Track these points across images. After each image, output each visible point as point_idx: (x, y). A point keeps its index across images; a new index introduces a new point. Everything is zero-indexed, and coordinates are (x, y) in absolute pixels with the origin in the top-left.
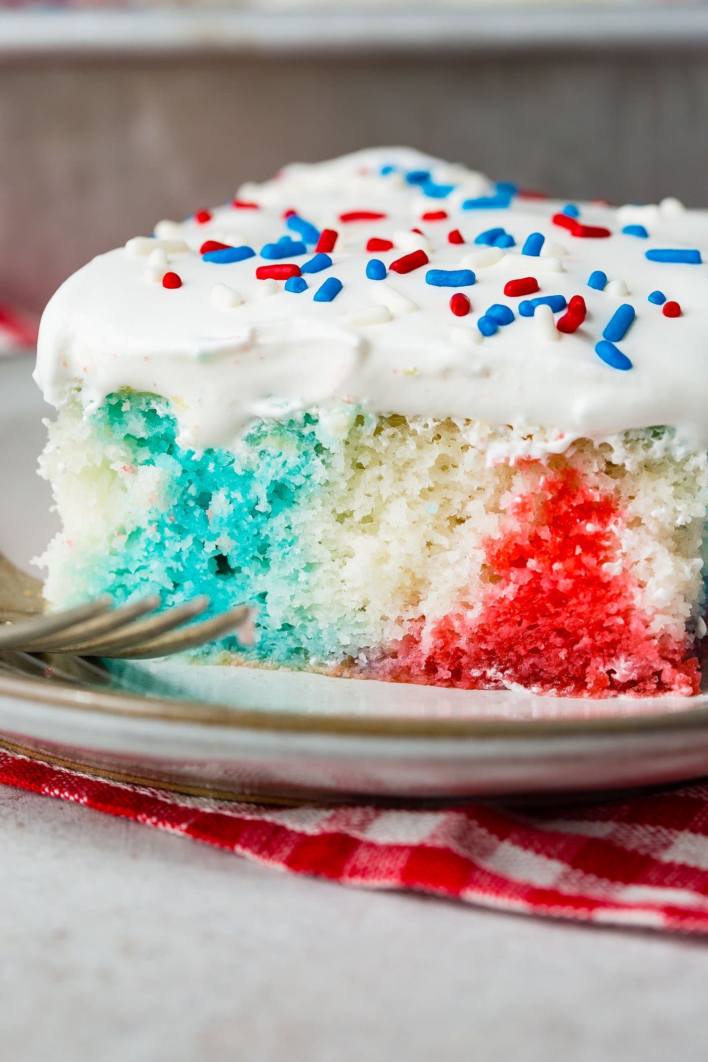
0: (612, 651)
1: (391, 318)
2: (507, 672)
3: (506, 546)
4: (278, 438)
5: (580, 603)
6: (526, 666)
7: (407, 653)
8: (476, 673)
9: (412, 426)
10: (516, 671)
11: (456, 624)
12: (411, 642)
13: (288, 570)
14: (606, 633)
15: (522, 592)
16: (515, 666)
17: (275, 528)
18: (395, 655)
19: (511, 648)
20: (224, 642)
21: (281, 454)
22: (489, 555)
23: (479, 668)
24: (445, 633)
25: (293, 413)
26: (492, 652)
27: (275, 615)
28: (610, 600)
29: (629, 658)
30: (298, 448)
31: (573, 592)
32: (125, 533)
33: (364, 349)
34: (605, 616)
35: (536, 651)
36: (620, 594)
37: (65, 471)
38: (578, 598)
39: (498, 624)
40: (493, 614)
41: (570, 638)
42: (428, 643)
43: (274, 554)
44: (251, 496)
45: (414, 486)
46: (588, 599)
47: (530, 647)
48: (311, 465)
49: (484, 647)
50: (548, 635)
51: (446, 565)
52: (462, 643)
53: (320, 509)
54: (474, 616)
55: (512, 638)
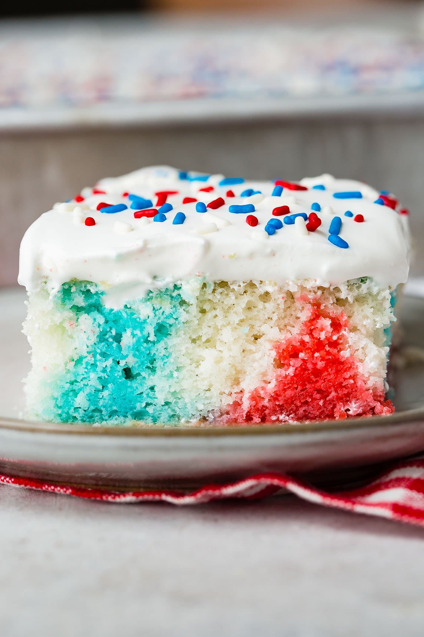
0: (348, 399)
1: (218, 230)
2: (291, 416)
3: (287, 347)
4: (159, 299)
5: (329, 374)
6: (301, 411)
7: (235, 410)
8: (274, 418)
9: (232, 287)
10: (296, 415)
11: (262, 392)
12: (237, 405)
13: (167, 372)
14: (344, 389)
15: (297, 371)
16: (295, 412)
17: (159, 350)
18: (228, 413)
19: (292, 403)
20: (132, 415)
21: (161, 308)
22: (278, 353)
23: (276, 415)
24: (256, 397)
25: (168, 284)
26: (282, 405)
27: (160, 397)
28: (345, 371)
29: (357, 401)
30: (171, 303)
31: (325, 369)
32: (73, 360)
33: (207, 247)
34: (343, 380)
35: (306, 403)
36: (350, 368)
37: (39, 329)
38: (328, 371)
39: (285, 390)
40: (282, 385)
41: (324, 394)
42: (246, 405)
43: (158, 364)
44: (145, 333)
45: (235, 319)
46: (334, 371)
47: (302, 401)
48: (178, 312)
49: (277, 403)
50: (312, 393)
51: (254, 361)
52: (266, 402)
53: (183, 336)
54: (271, 387)
55: (293, 397)
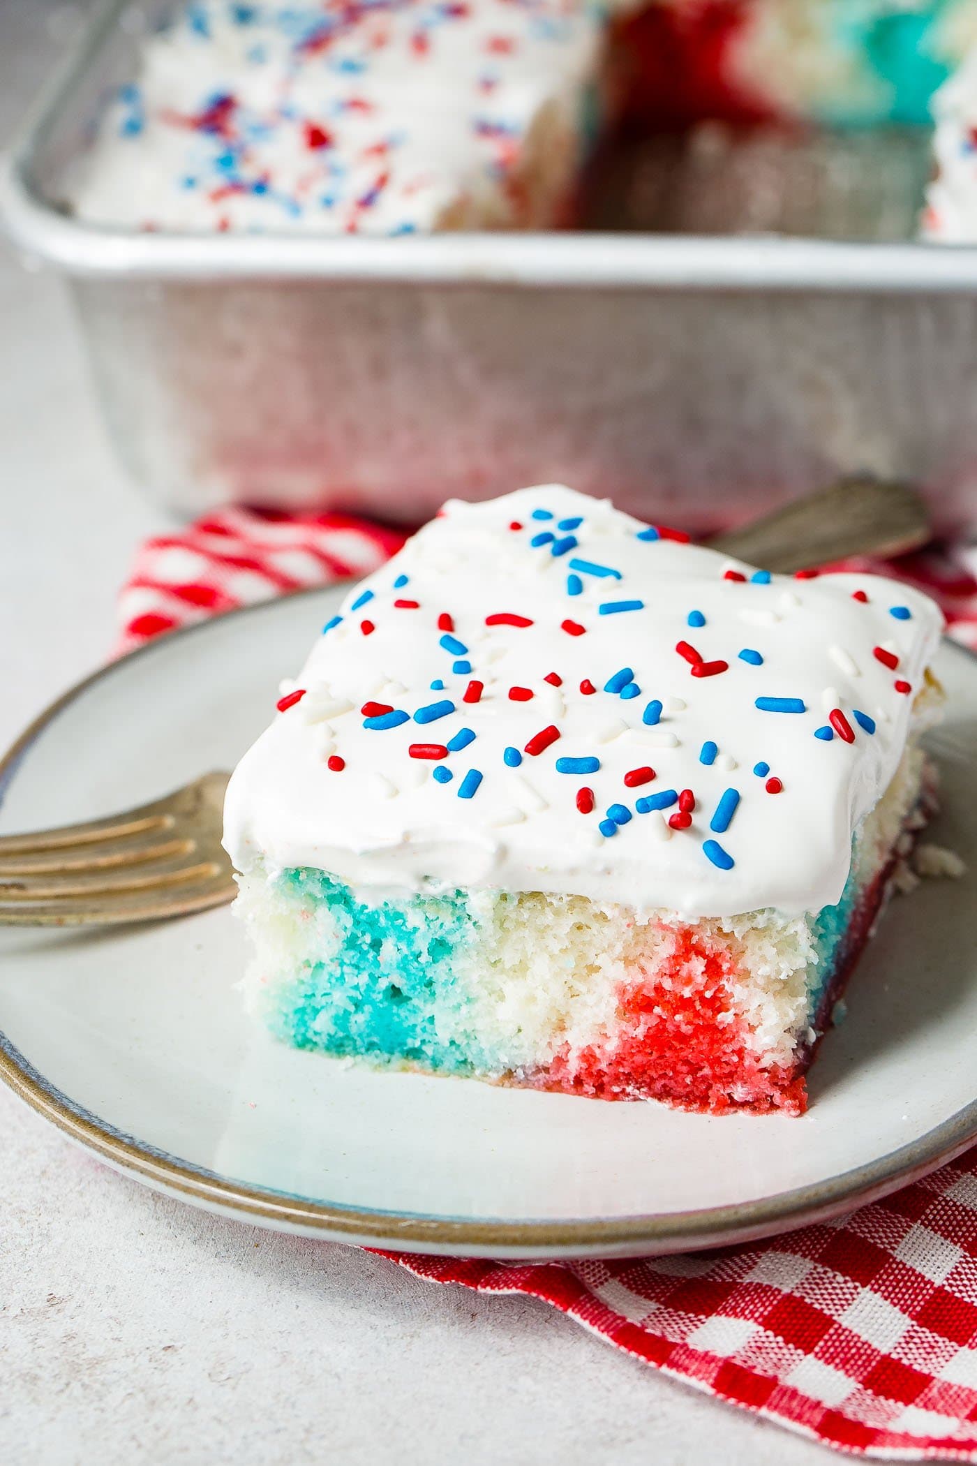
0: (730, 1080)
1: (524, 818)
2: (642, 1090)
3: (635, 997)
4: (435, 906)
5: (700, 1043)
6: (658, 1086)
7: (558, 1070)
8: (616, 1089)
9: (549, 900)
10: (650, 1088)
11: (598, 1052)
12: (560, 1061)
13: (453, 1001)
14: (724, 1065)
15: (651, 1031)
16: (649, 1086)
17: (438, 972)
18: (547, 1070)
19: (645, 1072)
20: (402, 1052)
21: (438, 918)
22: (621, 1001)
23: (618, 1086)
24: (589, 1057)
25: (447, 890)
26: (629, 1074)
27: (443, 1037)
28: (725, 1042)
29: (744, 1086)
30: (453, 914)
31: (695, 1035)
32: (310, 966)
33: (503, 853)
34: (722, 1054)
35: (664, 1076)
36: (734, 1037)
37: (254, 920)
38: (698, 1038)
39: (633, 1054)
40: (628, 1046)
41: (694, 1069)
42: (574, 1065)
43: (438, 988)
44: (415, 949)
45: (555, 947)
46: (707, 1040)
47: (661, 1072)
48: (465, 929)
49: (621, 1070)
50: (675, 1064)
51: (584, 1004)
52: (603, 1066)
53: (475, 959)
54: (612, 1046)
55: (645, 1065)
